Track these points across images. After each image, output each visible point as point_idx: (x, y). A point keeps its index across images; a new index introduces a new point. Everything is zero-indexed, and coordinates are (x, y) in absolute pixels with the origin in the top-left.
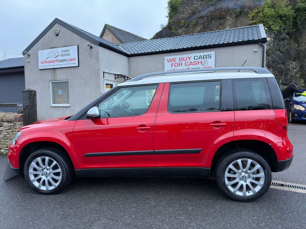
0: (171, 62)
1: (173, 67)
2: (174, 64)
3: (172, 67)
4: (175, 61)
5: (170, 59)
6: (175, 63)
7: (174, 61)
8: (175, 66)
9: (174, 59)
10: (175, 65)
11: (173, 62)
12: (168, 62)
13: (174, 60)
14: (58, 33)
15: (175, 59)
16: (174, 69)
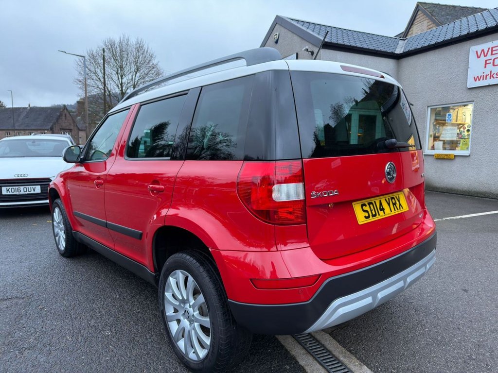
0: (485, 56)
1: (490, 66)
2: (492, 61)
3: (485, 67)
4: (494, 53)
5: (483, 50)
6: (493, 57)
7: (492, 54)
8: (494, 65)
9: (492, 48)
10: (493, 63)
11: (489, 56)
12: (478, 57)
13: (492, 51)
14: (277, 38)
15: (494, 49)
16: (489, 73)
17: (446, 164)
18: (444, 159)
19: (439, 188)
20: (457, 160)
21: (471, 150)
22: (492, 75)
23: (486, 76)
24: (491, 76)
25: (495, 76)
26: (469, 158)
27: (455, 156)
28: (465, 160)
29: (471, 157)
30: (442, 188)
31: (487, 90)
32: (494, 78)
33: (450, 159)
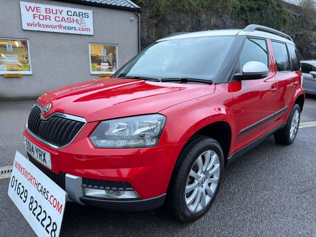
0: (33, 11)
1: (37, 19)
2: (38, 16)
3: (34, 18)
5: (30, 7)
6: (38, 14)
7: (37, 12)
8: (40, 19)
9: (37, 8)
11: (35, 12)
12: (28, 10)
16: (38, 23)
17: (15, 81)
18: (14, 77)
19: (13, 98)
20: (24, 78)
21: (32, 71)
22: (40, 24)
23: (36, 24)
24: (39, 26)
25: (41, 26)
26: (32, 76)
27: (22, 75)
28: (30, 77)
29: (34, 75)
30: (15, 98)
31: (37, 34)
32: (41, 27)
33: (19, 77)
